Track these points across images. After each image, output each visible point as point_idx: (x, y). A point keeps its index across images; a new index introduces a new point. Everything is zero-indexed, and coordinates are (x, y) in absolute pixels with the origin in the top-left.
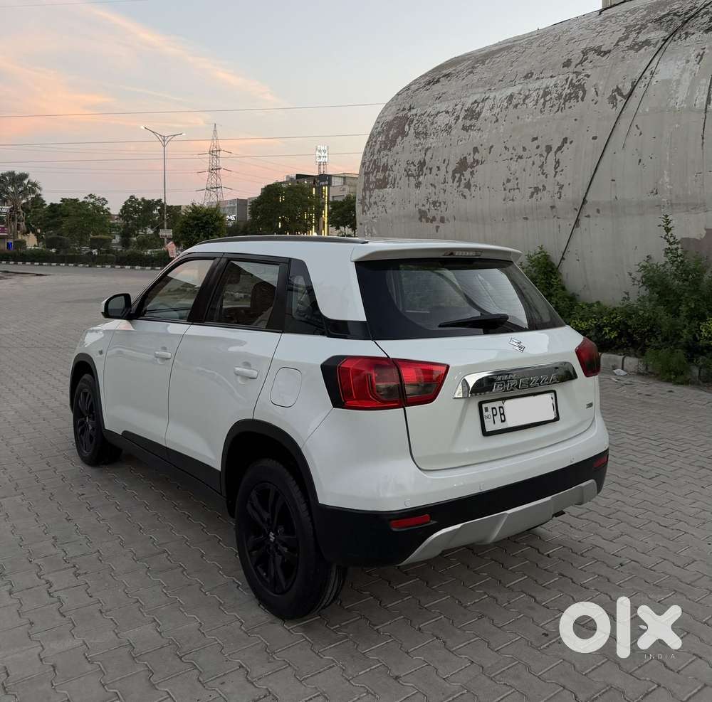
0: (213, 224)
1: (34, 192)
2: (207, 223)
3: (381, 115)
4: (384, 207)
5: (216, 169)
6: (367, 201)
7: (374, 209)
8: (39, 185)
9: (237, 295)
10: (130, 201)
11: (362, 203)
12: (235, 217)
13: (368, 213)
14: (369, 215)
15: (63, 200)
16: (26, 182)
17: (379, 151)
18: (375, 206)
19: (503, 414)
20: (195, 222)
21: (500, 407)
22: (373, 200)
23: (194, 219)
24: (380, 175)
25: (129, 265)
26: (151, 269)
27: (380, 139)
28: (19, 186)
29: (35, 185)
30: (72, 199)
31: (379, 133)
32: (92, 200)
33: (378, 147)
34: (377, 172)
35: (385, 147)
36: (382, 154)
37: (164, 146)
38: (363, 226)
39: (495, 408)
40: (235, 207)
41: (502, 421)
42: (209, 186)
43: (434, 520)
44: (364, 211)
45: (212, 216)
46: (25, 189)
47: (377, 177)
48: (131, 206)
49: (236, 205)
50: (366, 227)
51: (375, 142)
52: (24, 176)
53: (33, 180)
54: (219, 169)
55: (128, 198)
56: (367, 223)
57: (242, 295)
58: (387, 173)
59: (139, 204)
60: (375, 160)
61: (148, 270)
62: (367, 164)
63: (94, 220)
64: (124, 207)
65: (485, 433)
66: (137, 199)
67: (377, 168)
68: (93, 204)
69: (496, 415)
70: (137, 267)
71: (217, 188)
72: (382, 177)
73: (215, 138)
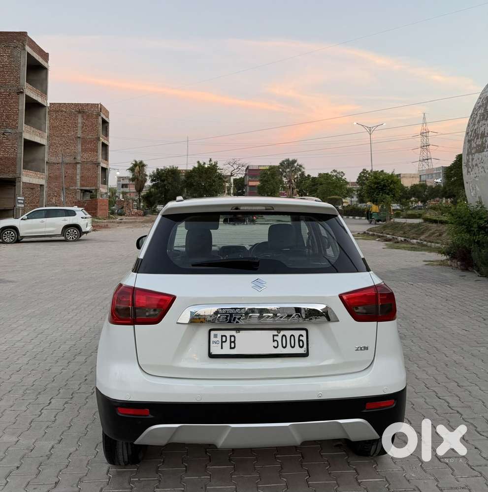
0: (389, 186)
1: (300, 170)
2: (384, 186)
3: (484, 92)
4: (483, 167)
5: (426, 146)
6: (470, 164)
7: (476, 169)
8: (303, 166)
9: (400, 238)
10: (363, 172)
11: (467, 165)
12: (441, 180)
13: (471, 173)
14: (472, 175)
15: (320, 174)
16: (296, 165)
17: (479, 122)
18: (476, 167)
19: (234, 342)
20: (376, 186)
21: (231, 336)
22: (474, 163)
23: (375, 183)
24: (479, 142)
25: (352, 216)
26: (360, 219)
27: (480, 112)
28: (292, 168)
29: (301, 166)
30: (325, 174)
31: (480, 107)
32: (335, 174)
33: (478, 118)
34: (477, 139)
35: (483, 118)
36: (480, 124)
37: (370, 134)
38: (468, 184)
39: (225, 336)
40: (440, 173)
41: (231, 348)
42: (421, 159)
43: (152, 415)
44: (468, 172)
45: (388, 181)
46: (296, 169)
47: (477, 143)
48: (363, 176)
49: (441, 171)
50: (471, 185)
51: (476, 114)
52: (294, 161)
53: (300, 164)
54: (429, 145)
55: (362, 171)
56: (471, 182)
57: (403, 239)
58: (484, 139)
59: (369, 174)
60: (476, 130)
61: (357, 219)
62: (470, 134)
63: (336, 186)
64: (359, 177)
65: (211, 356)
66: (368, 171)
67: (477, 136)
68: (336, 176)
69: (225, 342)
70: (356, 217)
71: (427, 159)
72: (480, 143)
73: (425, 123)
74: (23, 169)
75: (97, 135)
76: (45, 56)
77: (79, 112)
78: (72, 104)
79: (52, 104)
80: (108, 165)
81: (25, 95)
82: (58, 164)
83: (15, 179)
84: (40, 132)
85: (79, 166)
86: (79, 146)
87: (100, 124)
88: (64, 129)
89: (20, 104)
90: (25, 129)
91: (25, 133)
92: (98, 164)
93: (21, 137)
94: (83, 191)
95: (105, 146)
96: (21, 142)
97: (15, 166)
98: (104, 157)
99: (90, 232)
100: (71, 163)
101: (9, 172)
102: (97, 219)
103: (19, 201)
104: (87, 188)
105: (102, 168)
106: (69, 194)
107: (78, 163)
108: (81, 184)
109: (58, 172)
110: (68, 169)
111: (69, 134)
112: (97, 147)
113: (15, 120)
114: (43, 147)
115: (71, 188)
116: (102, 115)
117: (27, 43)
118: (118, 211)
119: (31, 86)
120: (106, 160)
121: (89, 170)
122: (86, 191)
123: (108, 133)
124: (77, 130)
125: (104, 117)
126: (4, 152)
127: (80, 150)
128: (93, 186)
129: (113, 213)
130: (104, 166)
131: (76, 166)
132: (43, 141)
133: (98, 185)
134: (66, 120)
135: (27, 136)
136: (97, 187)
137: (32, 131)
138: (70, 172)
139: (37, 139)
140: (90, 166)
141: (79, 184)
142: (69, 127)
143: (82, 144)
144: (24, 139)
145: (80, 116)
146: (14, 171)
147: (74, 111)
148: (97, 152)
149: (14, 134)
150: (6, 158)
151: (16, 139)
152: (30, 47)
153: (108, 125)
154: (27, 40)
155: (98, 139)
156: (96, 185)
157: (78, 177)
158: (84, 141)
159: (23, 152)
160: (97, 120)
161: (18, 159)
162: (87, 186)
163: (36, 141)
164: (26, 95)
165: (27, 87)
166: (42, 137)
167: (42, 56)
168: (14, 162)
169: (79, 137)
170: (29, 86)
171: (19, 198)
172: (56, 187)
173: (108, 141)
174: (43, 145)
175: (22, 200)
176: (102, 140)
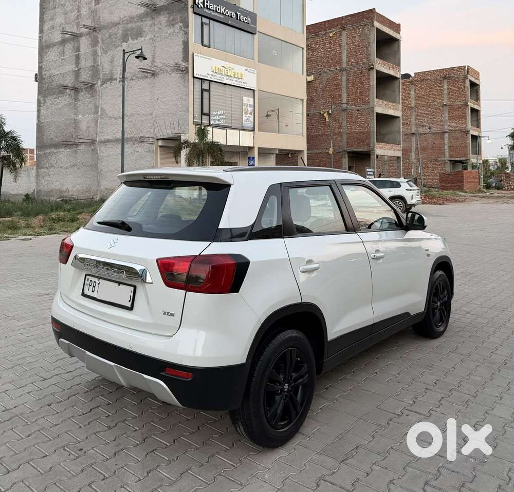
19: (95, 287)
39: (92, 281)
41: (93, 291)
65: (83, 294)
69: (91, 285)
74: (377, 142)
75: (465, 100)
76: (397, 27)
77: (445, 78)
78: (437, 70)
79: (417, 73)
80: (480, 132)
81: (375, 71)
82: (425, 134)
83: (370, 151)
84: (394, 104)
85: (446, 135)
86: (446, 114)
87: (467, 88)
88: (430, 97)
89: (371, 79)
90: (377, 103)
91: (377, 107)
92: (467, 132)
93: (373, 111)
94: (453, 162)
95: (475, 112)
96: (373, 116)
97: (369, 139)
98: (475, 123)
99: (417, 205)
100: (438, 133)
101: (364, 145)
102: (462, 192)
103: (368, 173)
104: (457, 159)
105: (472, 136)
106: (437, 165)
107: (446, 132)
108: (449, 155)
109: (425, 143)
110: (435, 139)
111: (435, 103)
112: (465, 113)
113: (367, 96)
114: (398, 119)
115: (439, 159)
116: (470, 78)
117: (375, 18)
118: (496, 184)
119: (382, 61)
120: (478, 127)
121: (458, 139)
122: (456, 162)
123: (479, 97)
124: (443, 97)
125: (473, 80)
126: (359, 127)
127: (447, 119)
128: (463, 157)
129: (488, 187)
130: (476, 133)
131: (444, 135)
132: (398, 113)
133: (468, 156)
134: (431, 88)
135: (379, 110)
136: (467, 157)
137: (384, 105)
138: (437, 142)
139: (391, 112)
140: (458, 135)
141: (447, 154)
142: (435, 95)
143: (449, 112)
144: (377, 113)
145: (445, 82)
146: (369, 145)
147: (439, 77)
148: (465, 119)
149: (367, 109)
150: (361, 132)
151: (369, 114)
152: (379, 22)
153: (479, 87)
154: (376, 16)
155: (466, 105)
156: (466, 154)
157: (446, 147)
158: (451, 108)
159: (375, 126)
160: (464, 84)
161: (371, 133)
162: (455, 157)
163: (389, 113)
164: (377, 70)
165: (377, 62)
166: (396, 109)
167: (392, 29)
168: (368, 135)
169: (446, 105)
170: (380, 61)
171: (368, 170)
172: (424, 159)
173: (479, 105)
174: (398, 117)
175: (371, 172)
176: (471, 105)
